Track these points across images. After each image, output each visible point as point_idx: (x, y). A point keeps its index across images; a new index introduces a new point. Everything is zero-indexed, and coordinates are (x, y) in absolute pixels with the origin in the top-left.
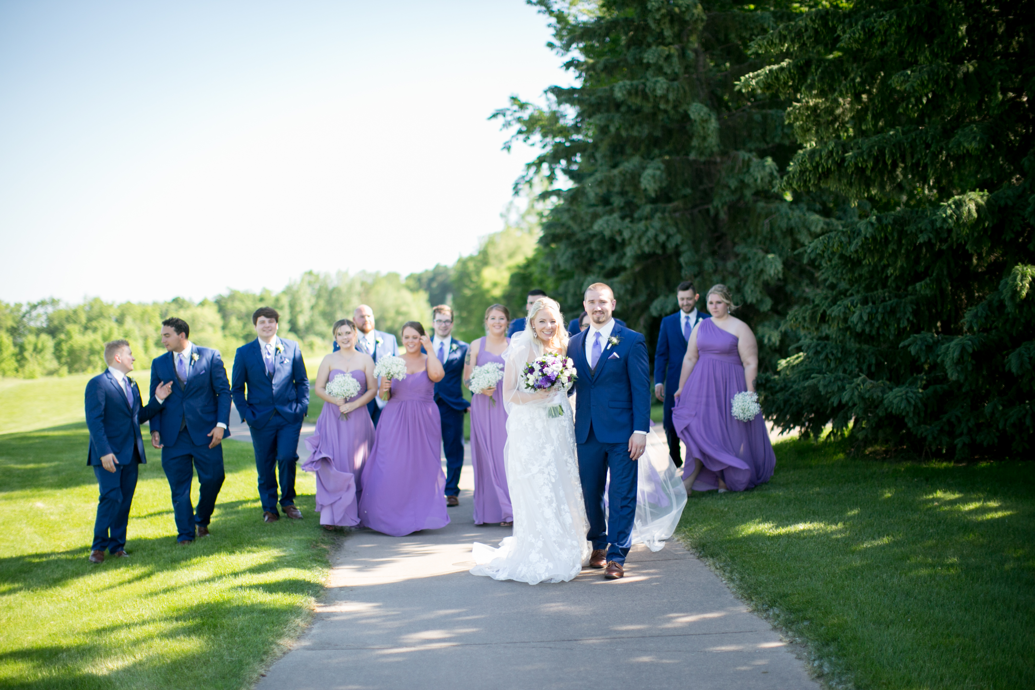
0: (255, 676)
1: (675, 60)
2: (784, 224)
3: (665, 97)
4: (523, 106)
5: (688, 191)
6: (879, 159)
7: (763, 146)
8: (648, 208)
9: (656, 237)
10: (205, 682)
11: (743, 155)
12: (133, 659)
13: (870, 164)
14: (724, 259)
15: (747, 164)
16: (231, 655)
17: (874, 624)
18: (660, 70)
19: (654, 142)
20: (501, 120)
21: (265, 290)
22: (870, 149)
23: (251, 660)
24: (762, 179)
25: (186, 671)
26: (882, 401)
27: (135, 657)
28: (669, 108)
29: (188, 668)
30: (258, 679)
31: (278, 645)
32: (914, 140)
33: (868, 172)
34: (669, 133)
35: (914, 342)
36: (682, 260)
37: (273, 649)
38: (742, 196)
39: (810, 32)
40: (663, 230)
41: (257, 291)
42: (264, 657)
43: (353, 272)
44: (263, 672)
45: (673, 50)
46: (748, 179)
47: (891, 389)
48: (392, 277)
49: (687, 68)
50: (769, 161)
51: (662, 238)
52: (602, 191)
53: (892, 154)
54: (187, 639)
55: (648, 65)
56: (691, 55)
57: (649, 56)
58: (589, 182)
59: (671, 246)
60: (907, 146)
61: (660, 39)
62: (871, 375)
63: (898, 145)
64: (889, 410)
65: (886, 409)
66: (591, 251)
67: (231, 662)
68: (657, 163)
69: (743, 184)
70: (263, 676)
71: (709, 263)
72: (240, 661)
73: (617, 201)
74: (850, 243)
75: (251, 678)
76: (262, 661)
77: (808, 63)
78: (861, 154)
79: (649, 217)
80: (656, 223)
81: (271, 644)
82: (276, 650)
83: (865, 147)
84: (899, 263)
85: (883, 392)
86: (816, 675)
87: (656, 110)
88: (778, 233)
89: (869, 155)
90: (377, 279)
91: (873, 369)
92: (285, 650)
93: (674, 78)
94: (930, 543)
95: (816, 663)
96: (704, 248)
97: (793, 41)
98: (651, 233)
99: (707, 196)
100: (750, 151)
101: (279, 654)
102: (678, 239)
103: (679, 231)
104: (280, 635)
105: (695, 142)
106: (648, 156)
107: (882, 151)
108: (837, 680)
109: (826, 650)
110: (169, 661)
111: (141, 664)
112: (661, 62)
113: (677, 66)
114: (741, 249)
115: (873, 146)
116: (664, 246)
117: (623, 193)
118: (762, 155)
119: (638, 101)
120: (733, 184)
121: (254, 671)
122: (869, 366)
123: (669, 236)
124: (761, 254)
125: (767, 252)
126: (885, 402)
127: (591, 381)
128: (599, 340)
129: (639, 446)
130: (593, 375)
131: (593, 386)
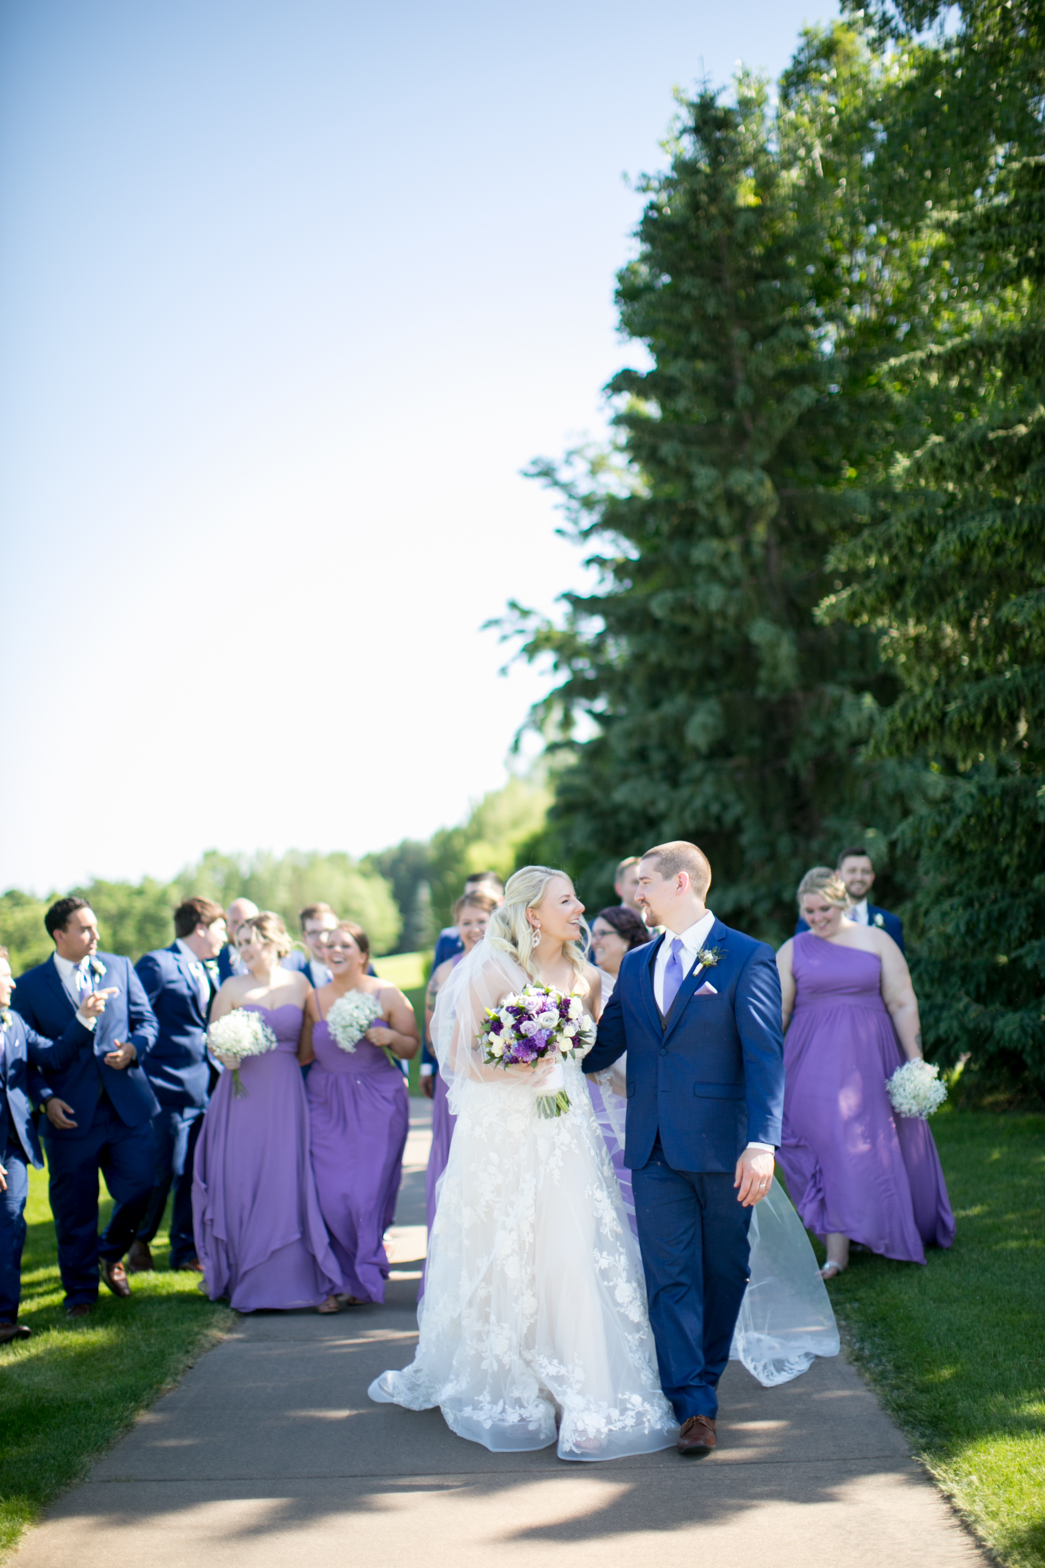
0: (181, 1367)
1: (736, 560)
2: (889, 787)
3: (722, 613)
4: (525, 613)
5: (755, 742)
6: (990, 711)
7: (861, 677)
8: (698, 768)
9: (706, 808)
10: (121, 1372)
11: (832, 690)
12: (28, 1353)
13: (979, 719)
14: (809, 836)
15: (838, 704)
16: (148, 1346)
17: (934, 1302)
18: (713, 573)
19: (709, 673)
20: (494, 633)
21: (146, 879)
22: (978, 698)
23: (175, 1350)
24: (859, 725)
25: (96, 1363)
26: (991, 1033)
27: (29, 1351)
28: (730, 627)
29: (98, 1359)
30: (184, 1371)
31: (206, 1336)
32: (1037, 685)
33: (978, 729)
34: (729, 660)
35: (1031, 951)
36: (745, 839)
37: (199, 1340)
38: (831, 750)
39: (903, 540)
40: (717, 797)
41: (135, 880)
42: (190, 1348)
43: (279, 853)
44: (190, 1364)
45: (734, 546)
46: (838, 725)
47: (1003, 1016)
48: (338, 859)
49: (753, 570)
50: (868, 700)
51: (715, 808)
52: (635, 744)
53: (1007, 705)
54: (91, 1331)
55: (698, 568)
56: (758, 551)
57: (700, 554)
58: (618, 728)
59: (729, 818)
60: (1027, 692)
61: (716, 531)
62: (979, 999)
63: (1016, 692)
64: (1002, 1043)
65: (998, 1042)
66: (620, 827)
67: (150, 1352)
68: (713, 704)
69: (831, 733)
70: (191, 1368)
71: (784, 844)
72: (162, 1352)
73: (657, 758)
74: (949, 822)
75: (176, 1368)
76: (188, 1352)
77: (902, 581)
78: (967, 706)
79: (697, 781)
80: (708, 788)
81: (198, 1333)
82: (203, 1341)
83: (971, 697)
84: (1016, 848)
85: (994, 1019)
86: (853, 1357)
87: (710, 633)
88: (882, 801)
89: (977, 705)
90: (313, 860)
91: (983, 990)
92: (214, 1341)
93: (733, 584)
94: (1032, 1212)
95: (857, 1346)
96: (779, 821)
97: (881, 554)
98: (698, 802)
99: (783, 748)
100: (842, 684)
101: (207, 1345)
102: (737, 810)
103: (741, 798)
104: (209, 1326)
105: (763, 674)
106: (699, 693)
107: (993, 701)
108: (876, 1361)
109: (871, 1331)
110: (73, 1354)
111: (39, 1357)
112: (717, 562)
113: (738, 567)
114: (831, 823)
115: (981, 694)
116: (718, 819)
117: (663, 746)
118: (859, 689)
119: (683, 619)
120: (818, 730)
121: (179, 1361)
122: (978, 987)
123: (725, 807)
124: (857, 829)
125: (867, 825)
126: (996, 1032)
127: (660, 1040)
128: (678, 956)
129: (758, 1176)
130: (664, 1027)
131: (663, 1051)
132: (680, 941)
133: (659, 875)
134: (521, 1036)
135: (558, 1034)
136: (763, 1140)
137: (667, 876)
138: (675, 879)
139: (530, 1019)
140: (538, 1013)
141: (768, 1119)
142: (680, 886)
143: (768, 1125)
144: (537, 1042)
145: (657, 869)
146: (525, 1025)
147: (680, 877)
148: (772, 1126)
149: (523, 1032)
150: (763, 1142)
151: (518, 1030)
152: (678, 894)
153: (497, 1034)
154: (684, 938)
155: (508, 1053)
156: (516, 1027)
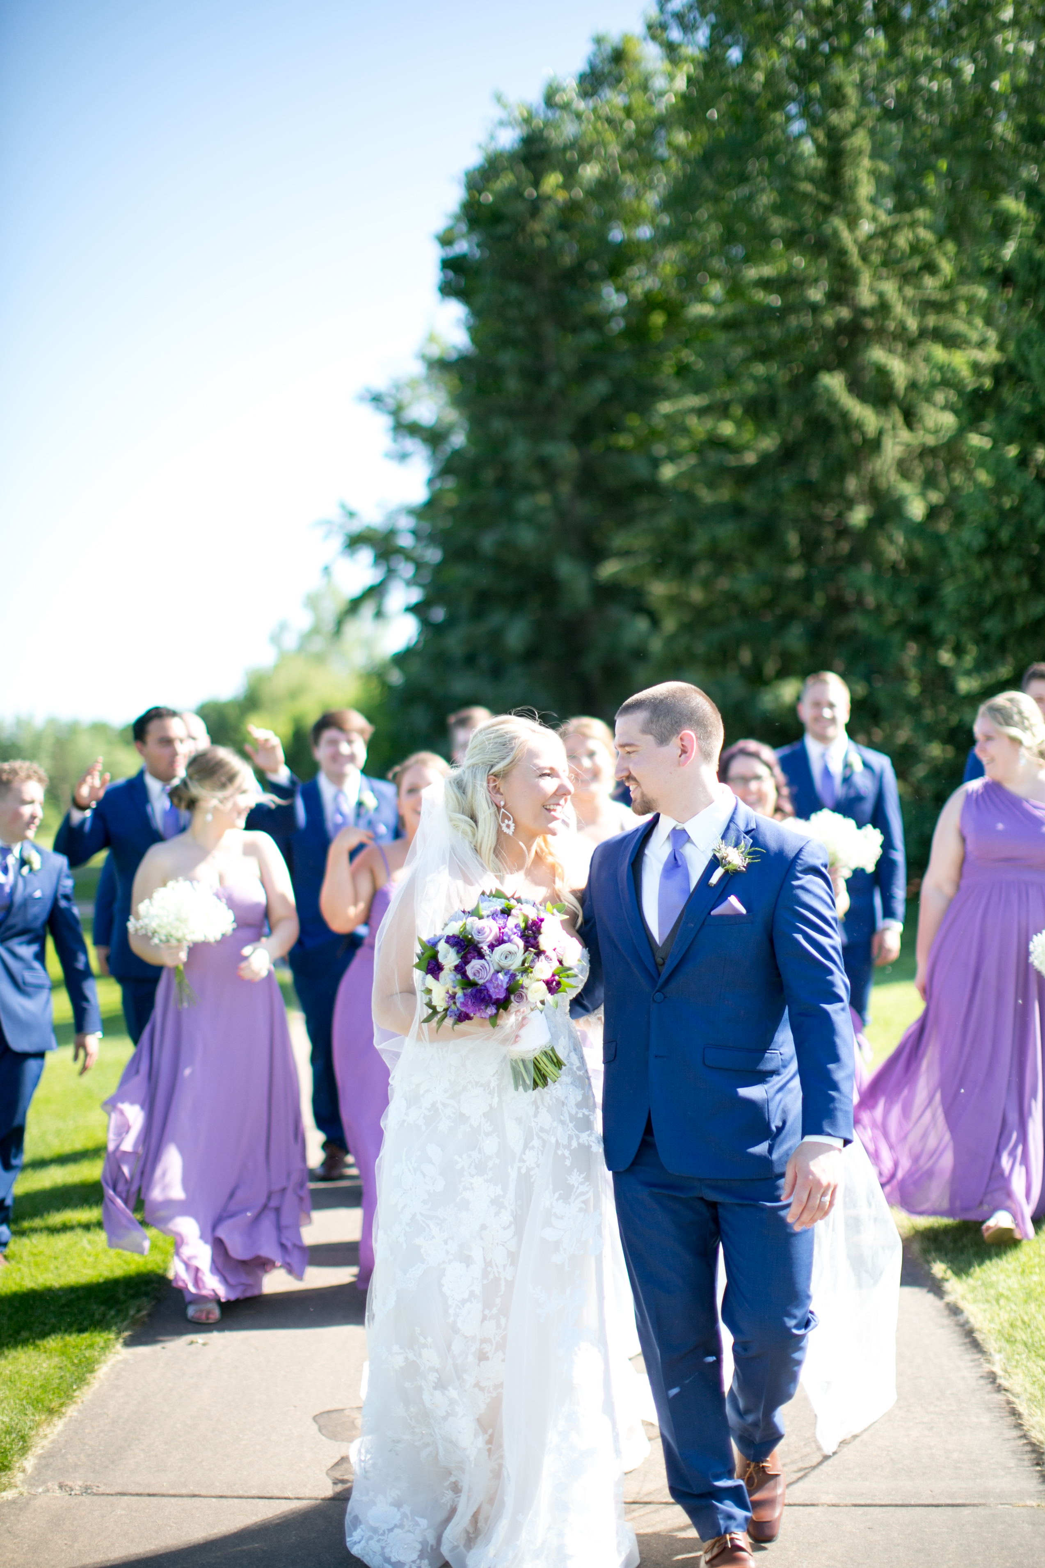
127: (653, 980)
128: (682, 855)
129: (818, 1183)
130: (659, 960)
131: (659, 996)
132: (684, 831)
133: (650, 738)
134: (468, 983)
135: (525, 977)
136: (830, 1131)
137: (663, 740)
138: (675, 742)
139: (481, 956)
140: (492, 947)
141: (833, 1099)
142: (684, 752)
143: (835, 1109)
144: (492, 991)
145: (645, 730)
146: (474, 965)
147: (682, 739)
148: (841, 1110)
149: (471, 977)
150: (830, 1135)
151: (464, 974)
152: (680, 764)
153: (437, 978)
154: (690, 827)
155: (453, 1007)
156: (460, 969)
